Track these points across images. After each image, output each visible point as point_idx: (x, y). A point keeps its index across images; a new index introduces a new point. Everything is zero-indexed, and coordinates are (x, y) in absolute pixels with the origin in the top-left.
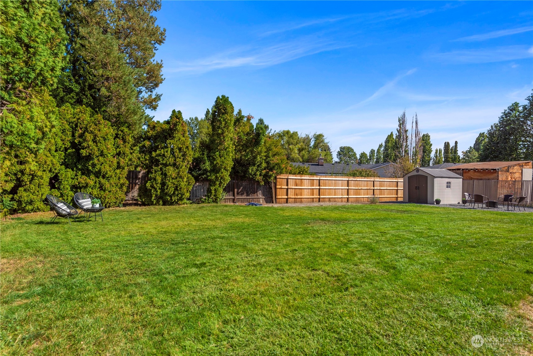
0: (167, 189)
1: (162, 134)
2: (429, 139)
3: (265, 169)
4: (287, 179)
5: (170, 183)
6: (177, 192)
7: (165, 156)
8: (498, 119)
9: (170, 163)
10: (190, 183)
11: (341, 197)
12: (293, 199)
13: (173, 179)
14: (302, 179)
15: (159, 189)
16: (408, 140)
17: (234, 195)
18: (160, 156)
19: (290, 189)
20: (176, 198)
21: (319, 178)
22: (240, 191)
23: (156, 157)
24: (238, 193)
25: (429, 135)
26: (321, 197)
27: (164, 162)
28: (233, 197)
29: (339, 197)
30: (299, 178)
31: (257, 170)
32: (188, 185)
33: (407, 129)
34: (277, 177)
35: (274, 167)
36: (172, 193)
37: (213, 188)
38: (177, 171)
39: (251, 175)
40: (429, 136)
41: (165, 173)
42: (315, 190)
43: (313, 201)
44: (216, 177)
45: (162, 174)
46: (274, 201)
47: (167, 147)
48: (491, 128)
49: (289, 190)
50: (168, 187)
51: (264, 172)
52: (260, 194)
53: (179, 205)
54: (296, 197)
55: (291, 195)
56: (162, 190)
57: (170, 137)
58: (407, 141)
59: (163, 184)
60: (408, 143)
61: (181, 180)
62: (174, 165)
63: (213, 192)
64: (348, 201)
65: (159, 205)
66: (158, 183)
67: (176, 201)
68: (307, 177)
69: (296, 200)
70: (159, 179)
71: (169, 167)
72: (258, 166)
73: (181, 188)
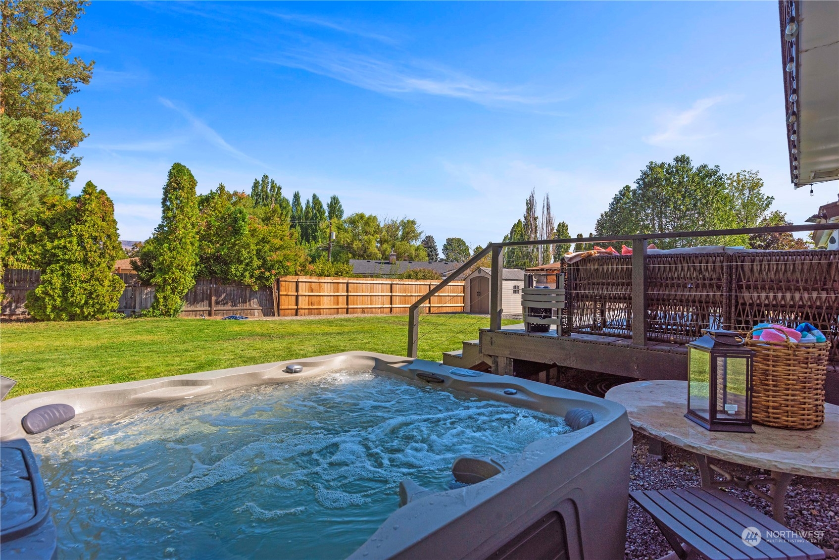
0: (72, 296)
1: (65, 216)
2: (567, 230)
3: (259, 268)
4: (297, 283)
5: (77, 288)
6: (91, 302)
7: (67, 249)
8: (608, 206)
9: (76, 259)
10: (115, 287)
11: (380, 306)
12: (307, 310)
13: (82, 282)
14: (320, 282)
15: (59, 296)
16: (538, 231)
17: (210, 306)
18: (59, 248)
19: (302, 295)
20: (91, 310)
21: (346, 281)
22: (221, 299)
23: (52, 249)
24: (217, 303)
25: (567, 224)
26: (350, 306)
27: (67, 257)
28: (209, 309)
29: (377, 306)
30: (316, 281)
31: (245, 270)
32: (112, 291)
33: (536, 216)
34: (281, 280)
35: (272, 266)
36: (83, 302)
37: (160, 296)
38: (90, 270)
39: (236, 276)
40: (567, 226)
41: (68, 274)
42: (341, 297)
43: (338, 313)
44: (165, 281)
45: (63, 275)
46: (276, 314)
47: (71, 235)
48: (601, 217)
49: (300, 298)
50: (73, 293)
51: (257, 272)
52: (254, 303)
53: (98, 319)
54: (311, 307)
55: (303, 303)
56: (65, 298)
57: (78, 220)
58: (536, 232)
59: (65, 290)
60: (538, 235)
61: (97, 283)
62: (85, 262)
63: (161, 300)
64: (391, 311)
65: (62, 320)
66: (56, 288)
67: (92, 314)
68: (328, 280)
69: (310, 311)
70: (57, 282)
71: (77, 265)
72: (247, 265)
73: (98, 296)
